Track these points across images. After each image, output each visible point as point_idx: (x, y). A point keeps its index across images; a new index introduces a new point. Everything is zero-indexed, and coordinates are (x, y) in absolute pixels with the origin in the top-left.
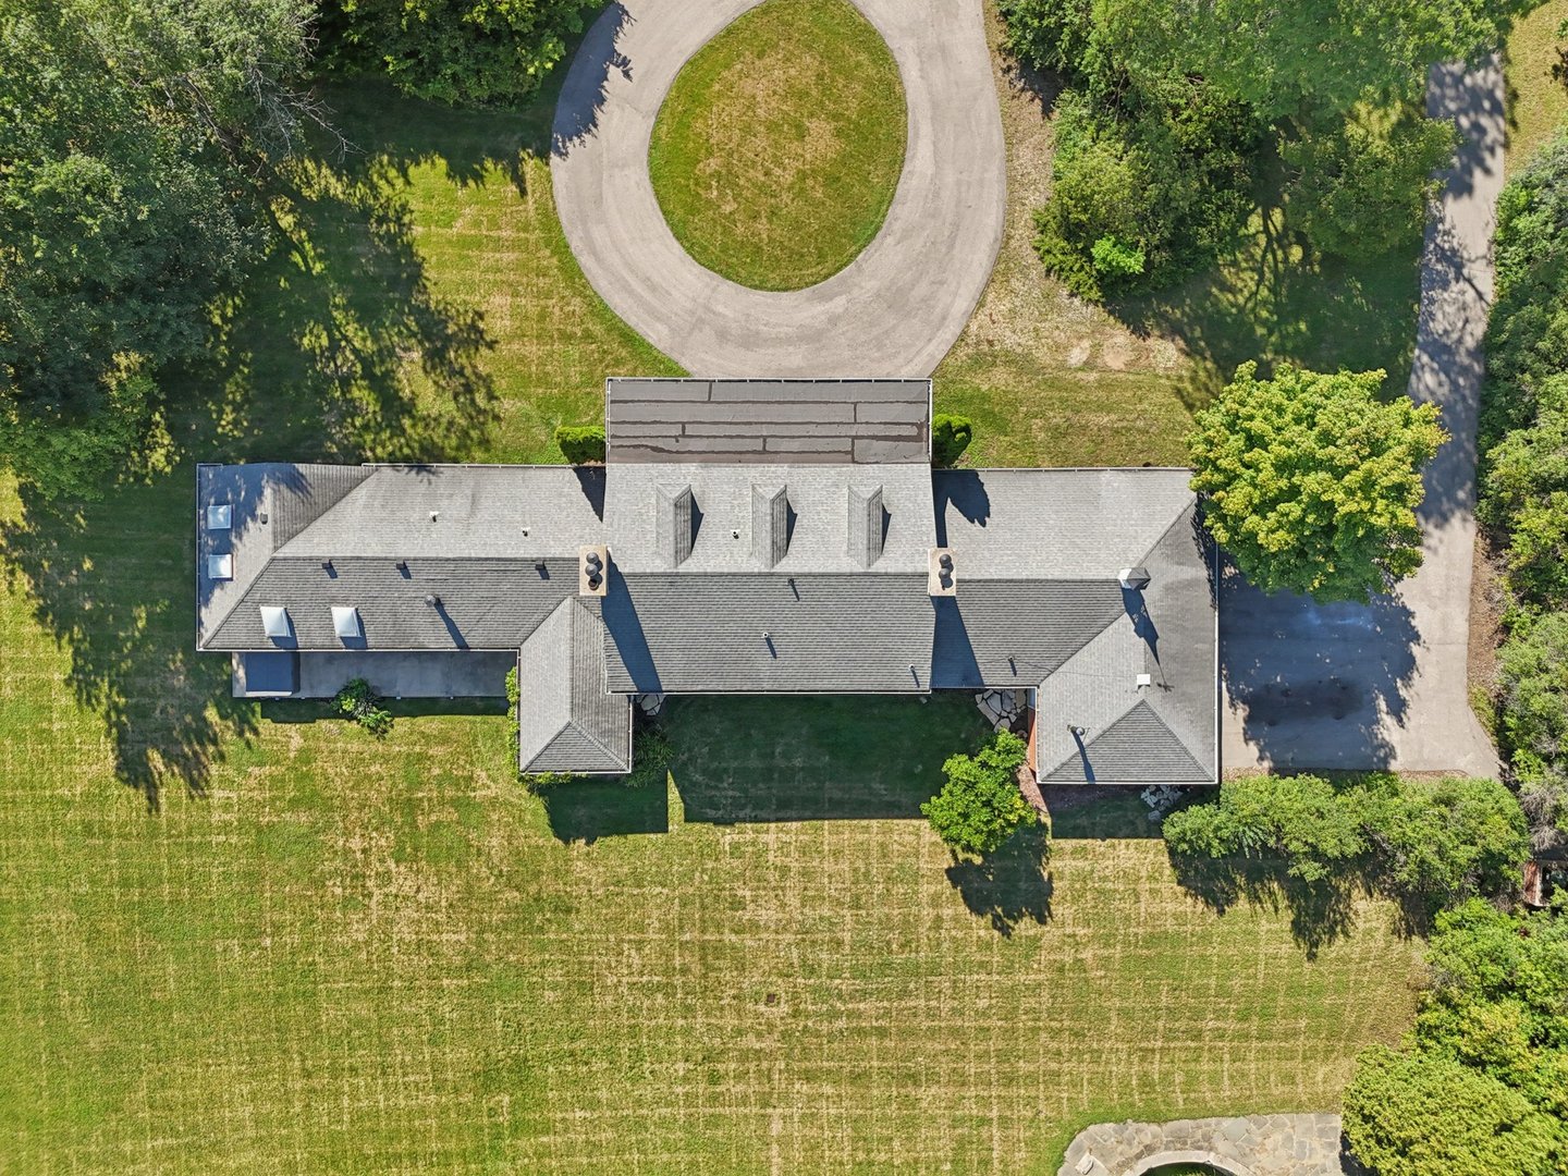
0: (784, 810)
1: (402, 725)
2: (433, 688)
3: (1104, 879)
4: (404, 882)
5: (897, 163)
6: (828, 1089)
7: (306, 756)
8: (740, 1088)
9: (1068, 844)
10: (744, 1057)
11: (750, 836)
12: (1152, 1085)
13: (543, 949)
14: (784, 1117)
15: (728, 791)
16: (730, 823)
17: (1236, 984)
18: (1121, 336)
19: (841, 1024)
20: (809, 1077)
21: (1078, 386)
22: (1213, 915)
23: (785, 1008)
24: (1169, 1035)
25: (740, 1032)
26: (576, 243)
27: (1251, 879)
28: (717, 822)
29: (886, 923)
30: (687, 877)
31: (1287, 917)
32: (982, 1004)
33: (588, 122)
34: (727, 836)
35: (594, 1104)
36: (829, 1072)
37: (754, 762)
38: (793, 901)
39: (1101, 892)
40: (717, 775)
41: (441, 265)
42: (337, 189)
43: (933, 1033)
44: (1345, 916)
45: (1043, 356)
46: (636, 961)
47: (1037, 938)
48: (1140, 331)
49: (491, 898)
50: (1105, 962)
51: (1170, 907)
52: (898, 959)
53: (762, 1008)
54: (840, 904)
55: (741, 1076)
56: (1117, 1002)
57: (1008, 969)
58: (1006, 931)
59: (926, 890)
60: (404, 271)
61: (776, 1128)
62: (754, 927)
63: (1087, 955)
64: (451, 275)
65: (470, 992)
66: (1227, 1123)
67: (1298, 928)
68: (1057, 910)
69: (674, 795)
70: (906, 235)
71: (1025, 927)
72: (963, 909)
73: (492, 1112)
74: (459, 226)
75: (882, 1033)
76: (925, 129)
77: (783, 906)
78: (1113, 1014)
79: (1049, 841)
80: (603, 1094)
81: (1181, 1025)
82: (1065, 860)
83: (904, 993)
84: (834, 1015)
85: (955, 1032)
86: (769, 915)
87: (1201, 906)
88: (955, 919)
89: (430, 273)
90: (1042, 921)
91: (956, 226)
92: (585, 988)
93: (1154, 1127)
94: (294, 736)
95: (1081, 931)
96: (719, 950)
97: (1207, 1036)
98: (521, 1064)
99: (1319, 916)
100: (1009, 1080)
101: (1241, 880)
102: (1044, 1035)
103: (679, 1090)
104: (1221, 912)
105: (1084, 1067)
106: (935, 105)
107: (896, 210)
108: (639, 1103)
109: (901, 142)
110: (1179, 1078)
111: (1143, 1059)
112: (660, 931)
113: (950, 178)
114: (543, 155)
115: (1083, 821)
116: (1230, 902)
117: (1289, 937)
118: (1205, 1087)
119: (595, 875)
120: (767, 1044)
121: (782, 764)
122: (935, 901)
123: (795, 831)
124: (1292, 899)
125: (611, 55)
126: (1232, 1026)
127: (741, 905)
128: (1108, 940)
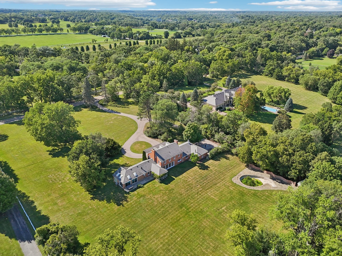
1: (145, 186)
2: (145, 182)
3: (210, 164)
6: (210, 189)
7: (138, 193)
10: (200, 191)
11: (182, 176)
12: (232, 174)
14: (209, 193)
15: (177, 174)
17: (228, 164)
19: (205, 184)
20: (207, 189)
23: (199, 186)
24: (229, 170)
25: (198, 190)
28: (178, 176)
29: (199, 175)
30: (180, 181)
31: (225, 159)
32: (213, 176)
33: (125, 152)
37: (177, 172)
38: (190, 177)
40: (175, 174)
41: (120, 163)
43: (212, 180)
46: (183, 190)
47: (211, 169)
49: (165, 193)
51: (217, 163)
52: (203, 177)
53: (197, 187)
54: (194, 176)
55: (202, 193)
57: (212, 172)
59: (199, 171)
60: (117, 164)
65: (171, 201)
66: (241, 173)
68: (210, 167)
69: (173, 177)
71: (209, 169)
73: (184, 210)
75: (209, 183)
76: (150, 142)
78: (223, 171)
79: (204, 164)
80: (192, 202)
82: (206, 164)
83: (207, 179)
84: (203, 184)
85: (214, 179)
86: (190, 180)
88: (204, 171)
92: (181, 194)
93: (236, 176)
94: (135, 192)
95: (213, 167)
96: (189, 185)
97: (231, 169)
100: (222, 180)
101: (219, 159)
102: (220, 175)
103: (198, 197)
104: (220, 161)
105: (226, 176)
108: (196, 200)
111: (229, 173)
112: (183, 186)
115: (204, 162)
117: (227, 160)
118: (236, 172)
119: (173, 185)
120: (201, 189)
121: (179, 171)
122: (201, 171)
123: (185, 174)
124: (223, 158)
126: (231, 167)
127: (187, 180)
128: (216, 167)
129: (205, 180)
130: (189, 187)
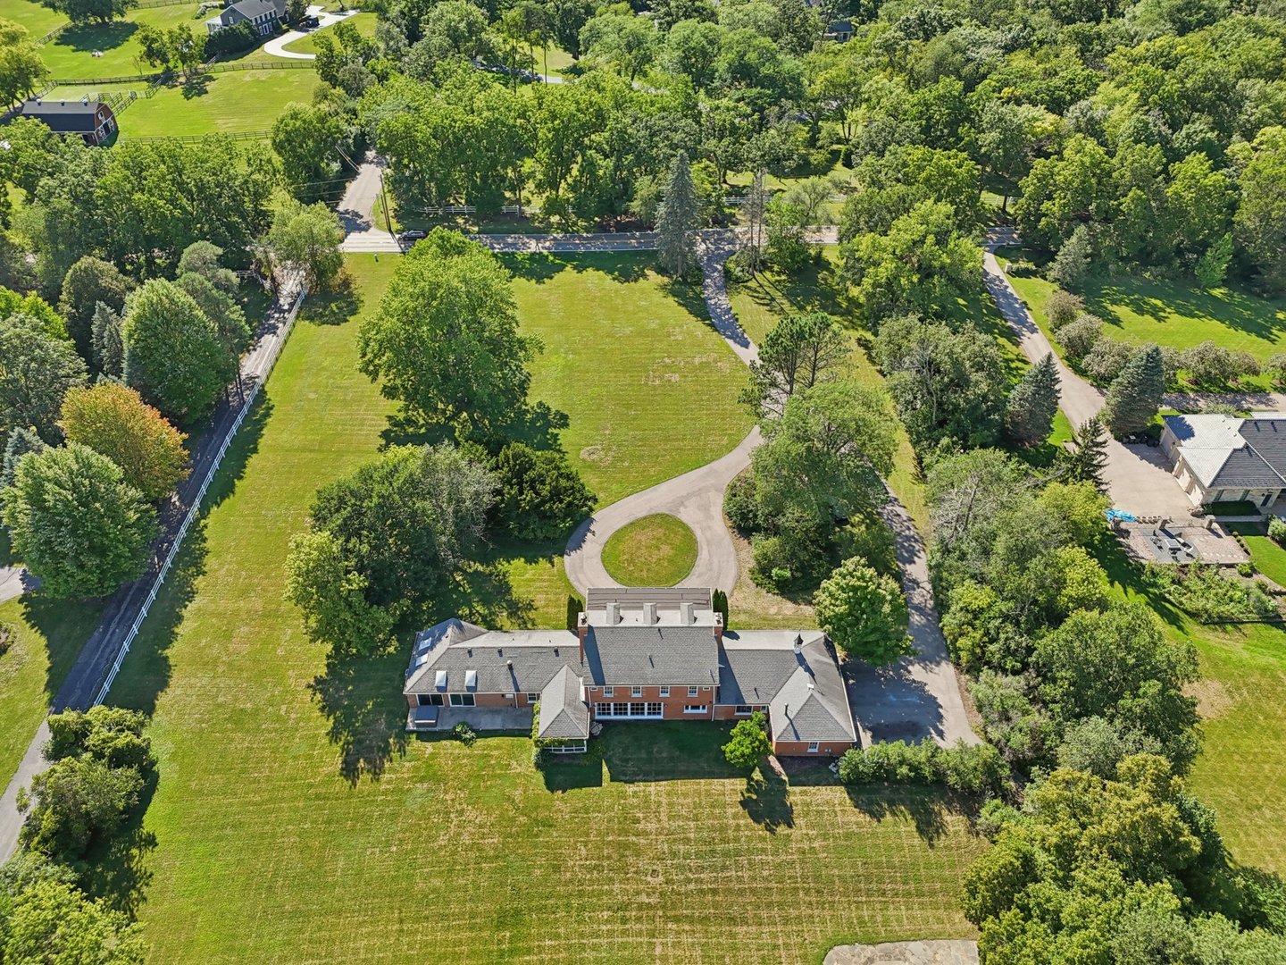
0: (658, 776)
1: (480, 742)
2: (497, 724)
3: (818, 805)
4: (471, 814)
5: (696, 556)
6: (687, 927)
7: (433, 756)
8: (638, 926)
9: (797, 789)
10: (640, 907)
11: (642, 788)
12: (864, 922)
13: (536, 846)
14: (662, 944)
15: (630, 767)
16: (632, 782)
17: (896, 860)
18: (790, 605)
19: (692, 886)
20: (677, 920)
21: (774, 620)
22: (875, 823)
23: (661, 879)
24: (869, 893)
25: (638, 893)
26: (572, 579)
27: (890, 805)
28: (626, 782)
29: (712, 829)
30: (611, 808)
31: (913, 824)
32: (765, 873)
33: (579, 547)
34: (630, 789)
35: (557, 936)
36: (687, 916)
37: (644, 755)
38: (664, 817)
39: (817, 812)
40: (627, 761)
41: (519, 587)
42: (481, 568)
43: (742, 892)
44: (942, 824)
45: (759, 611)
46: (584, 852)
47: (788, 836)
48: (795, 602)
49: (513, 820)
50: (825, 849)
51: (853, 819)
52: (719, 848)
53: (649, 879)
54: (688, 819)
55: (638, 919)
56: (836, 872)
57: (776, 853)
58: (772, 832)
59: (730, 811)
60: (504, 589)
61: (658, 951)
62: (646, 833)
63: (816, 845)
64: (523, 590)
65: (494, 871)
66: (912, 945)
67: (920, 830)
68: (797, 821)
69: (605, 769)
70: (700, 575)
71: (782, 830)
72: (750, 821)
73: (500, 942)
74: (527, 576)
75: (714, 892)
76: (705, 547)
77: (659, 821)
78: (836, 879)
79: (788, 788)
80: (562, 930)
81: (874, 886)
82: (797, 796)
83: (724, 868)
84: (689, 881)
85: (753, 891)
86: (652, 826)
87: (868, 819)
88: (747, 826)
89: (514, 589)
90: (790, 826)
91: (719, 573)
92: (556, 869)
93: (871, 947)
94: (429, 748)
95: (811, 832)
96: (626, 846)
97: (890, 894)
98: (518, 912)
99: (929, 824)
100: (786, 921)
101: (885, 806)
102: (801, 894)
103: (604, 928)
104: (879, 821)
105: (825, 912)
106: (708, 541)
107: (695, 568)
108: (582, 935)
109: (697, 551)
110: (879, 919)
111: (857, 908)
112: (596, 836)
113: (715, 560)
114: (562, 555)
115: (803, 779)
116: (883, 816)
117: (917, 835)
118: (895, 924)
119: (566, 808)
120: (653, 900)
121: (658, 756)
122: (735, 816)
123: (664, 785)
124: (912, 814)
125: (589, 530)
126: (901, 887)
127: (638, 821)
128: (825, 837)
129: (713, 868)
130: (615, 856)
